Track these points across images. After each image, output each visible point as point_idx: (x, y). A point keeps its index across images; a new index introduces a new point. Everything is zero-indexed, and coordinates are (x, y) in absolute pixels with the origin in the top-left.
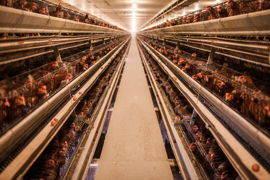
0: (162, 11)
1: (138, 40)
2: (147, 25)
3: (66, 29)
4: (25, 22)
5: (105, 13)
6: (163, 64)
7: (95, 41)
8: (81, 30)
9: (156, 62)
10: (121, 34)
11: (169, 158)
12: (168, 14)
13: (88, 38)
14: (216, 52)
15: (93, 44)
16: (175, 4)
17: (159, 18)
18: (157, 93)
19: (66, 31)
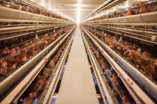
0: (95, 11)
1: (81, 27)
2: (86, 19)
3: (40, 20)
4: (20, 16)
5: (62, 11)
6: (95, 41)
7: (56, 28)
9: (91, 40)
10: (71, 24)
11: (97, 94)
12: (98, 12)
13: (53, 26)
14: (124, 35)
15: (55, 29)
16: (102, 7)
17: (93, 15)
18: (91, 57)
19: (41, 22)
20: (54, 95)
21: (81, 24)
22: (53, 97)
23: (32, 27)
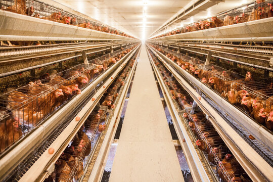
0: (166, 23)
1: (147, 46)
2: (154, 35)
3: (91, 37)
4: (56, 31)
5: (122, 26)
6: (167, 64)
7: (115, 47)
8: (103, 38)
9: (161, 63)
10: (134, 41)
11: (173, 139)
12: (170, 25)
13: (109, 44)
14: (212, 56)
15: (113, 49)
16: (176, 18)
17: (163, 29)
18: (162, 87)
19: (92, 39)
20: (113, 143)
21: (147, 42)
22: (113, 144)
23: (78, 48)
